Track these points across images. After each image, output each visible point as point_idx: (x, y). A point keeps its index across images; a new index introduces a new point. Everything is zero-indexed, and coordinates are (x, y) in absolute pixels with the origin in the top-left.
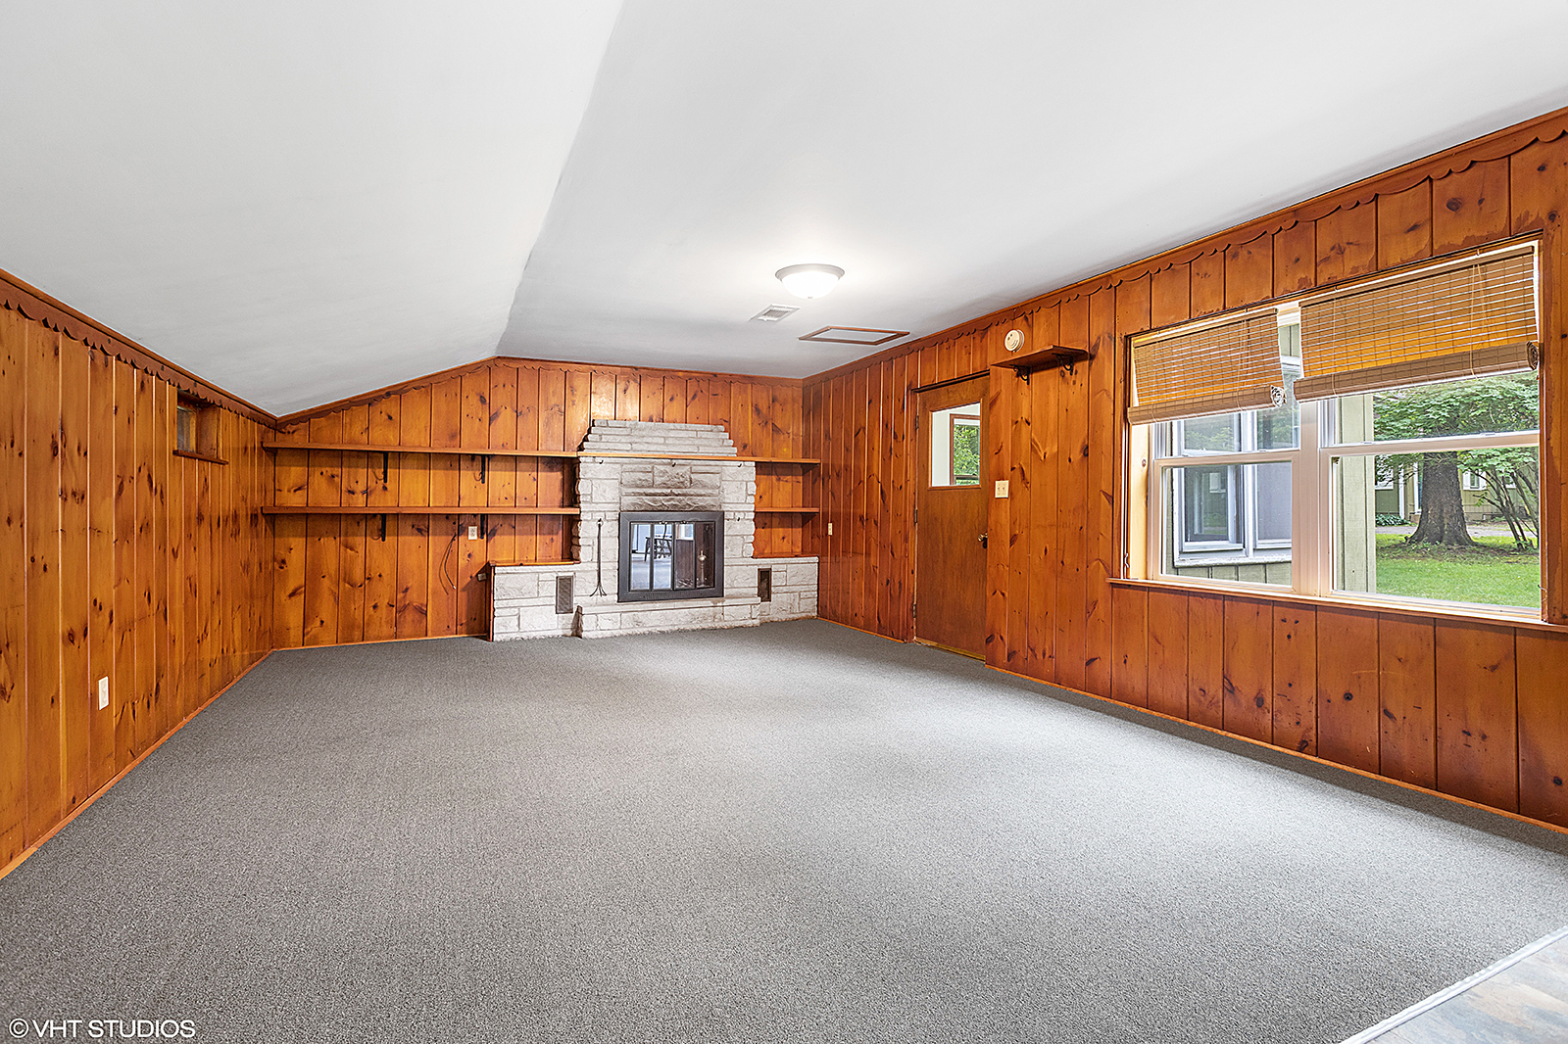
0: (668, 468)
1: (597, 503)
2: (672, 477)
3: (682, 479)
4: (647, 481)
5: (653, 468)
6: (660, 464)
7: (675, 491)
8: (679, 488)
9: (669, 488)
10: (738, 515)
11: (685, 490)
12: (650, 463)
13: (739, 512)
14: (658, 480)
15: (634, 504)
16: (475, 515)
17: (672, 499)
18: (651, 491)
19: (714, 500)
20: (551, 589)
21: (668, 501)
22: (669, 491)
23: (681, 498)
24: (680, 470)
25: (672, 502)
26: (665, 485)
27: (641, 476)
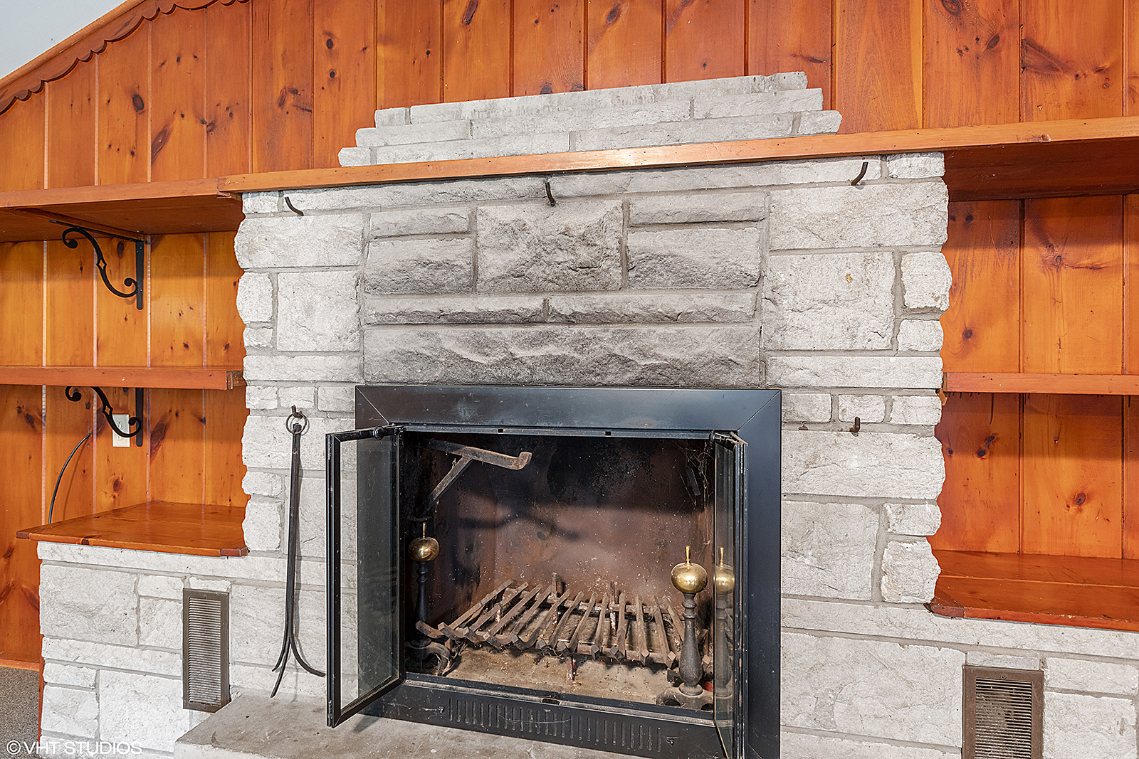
0: (531, 214)
1: (291, 354)
2: (543, 247)
3: (584, 254)
4: (452, 266)
5: (473, 217)
6: (502, 201)
7: (562, 304)
8: (579, 289)
9: (535, 291)
10: (850, 408)
11: (599, 301)
12: (465, 200)
13: (859, 391)
14: (494, 263)
15: (409, 358)
16: (126, 389)
17: (549, 337)
18: (467, 305)
19: (729, 338)
20: (169, 627)
21: (532, 343)
22: (534, 303)
23: (587, 330)
24: (576, 218)
25: (551, 349)
26: (518, 280)
27: (428, 249)
